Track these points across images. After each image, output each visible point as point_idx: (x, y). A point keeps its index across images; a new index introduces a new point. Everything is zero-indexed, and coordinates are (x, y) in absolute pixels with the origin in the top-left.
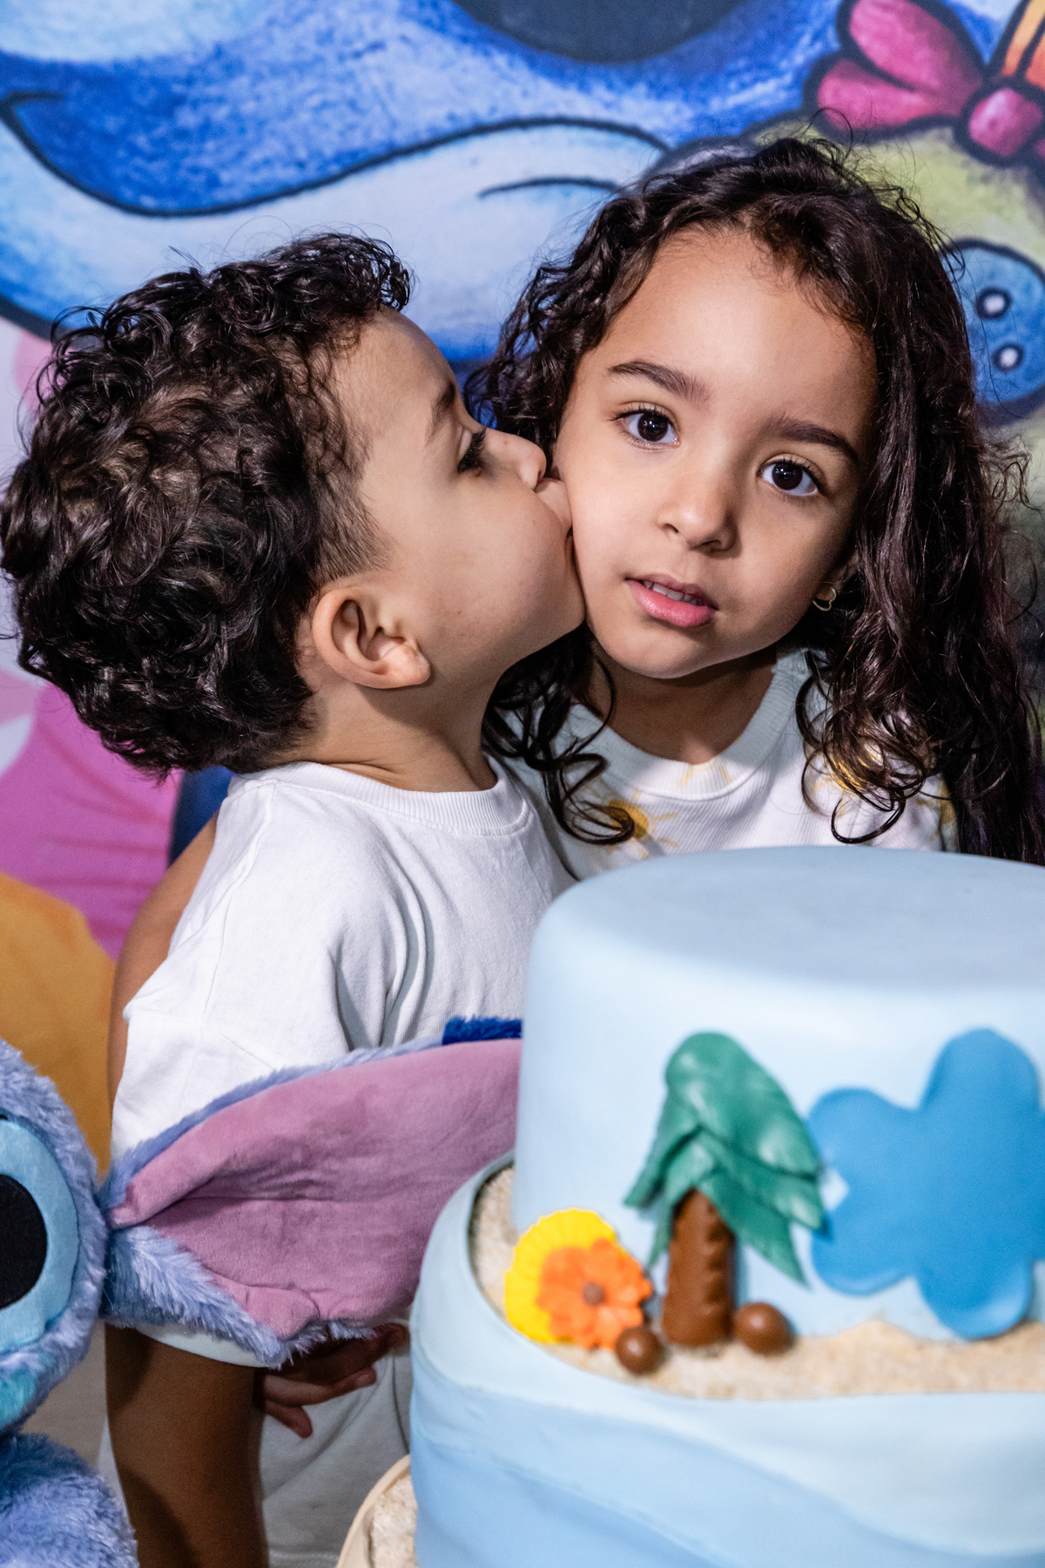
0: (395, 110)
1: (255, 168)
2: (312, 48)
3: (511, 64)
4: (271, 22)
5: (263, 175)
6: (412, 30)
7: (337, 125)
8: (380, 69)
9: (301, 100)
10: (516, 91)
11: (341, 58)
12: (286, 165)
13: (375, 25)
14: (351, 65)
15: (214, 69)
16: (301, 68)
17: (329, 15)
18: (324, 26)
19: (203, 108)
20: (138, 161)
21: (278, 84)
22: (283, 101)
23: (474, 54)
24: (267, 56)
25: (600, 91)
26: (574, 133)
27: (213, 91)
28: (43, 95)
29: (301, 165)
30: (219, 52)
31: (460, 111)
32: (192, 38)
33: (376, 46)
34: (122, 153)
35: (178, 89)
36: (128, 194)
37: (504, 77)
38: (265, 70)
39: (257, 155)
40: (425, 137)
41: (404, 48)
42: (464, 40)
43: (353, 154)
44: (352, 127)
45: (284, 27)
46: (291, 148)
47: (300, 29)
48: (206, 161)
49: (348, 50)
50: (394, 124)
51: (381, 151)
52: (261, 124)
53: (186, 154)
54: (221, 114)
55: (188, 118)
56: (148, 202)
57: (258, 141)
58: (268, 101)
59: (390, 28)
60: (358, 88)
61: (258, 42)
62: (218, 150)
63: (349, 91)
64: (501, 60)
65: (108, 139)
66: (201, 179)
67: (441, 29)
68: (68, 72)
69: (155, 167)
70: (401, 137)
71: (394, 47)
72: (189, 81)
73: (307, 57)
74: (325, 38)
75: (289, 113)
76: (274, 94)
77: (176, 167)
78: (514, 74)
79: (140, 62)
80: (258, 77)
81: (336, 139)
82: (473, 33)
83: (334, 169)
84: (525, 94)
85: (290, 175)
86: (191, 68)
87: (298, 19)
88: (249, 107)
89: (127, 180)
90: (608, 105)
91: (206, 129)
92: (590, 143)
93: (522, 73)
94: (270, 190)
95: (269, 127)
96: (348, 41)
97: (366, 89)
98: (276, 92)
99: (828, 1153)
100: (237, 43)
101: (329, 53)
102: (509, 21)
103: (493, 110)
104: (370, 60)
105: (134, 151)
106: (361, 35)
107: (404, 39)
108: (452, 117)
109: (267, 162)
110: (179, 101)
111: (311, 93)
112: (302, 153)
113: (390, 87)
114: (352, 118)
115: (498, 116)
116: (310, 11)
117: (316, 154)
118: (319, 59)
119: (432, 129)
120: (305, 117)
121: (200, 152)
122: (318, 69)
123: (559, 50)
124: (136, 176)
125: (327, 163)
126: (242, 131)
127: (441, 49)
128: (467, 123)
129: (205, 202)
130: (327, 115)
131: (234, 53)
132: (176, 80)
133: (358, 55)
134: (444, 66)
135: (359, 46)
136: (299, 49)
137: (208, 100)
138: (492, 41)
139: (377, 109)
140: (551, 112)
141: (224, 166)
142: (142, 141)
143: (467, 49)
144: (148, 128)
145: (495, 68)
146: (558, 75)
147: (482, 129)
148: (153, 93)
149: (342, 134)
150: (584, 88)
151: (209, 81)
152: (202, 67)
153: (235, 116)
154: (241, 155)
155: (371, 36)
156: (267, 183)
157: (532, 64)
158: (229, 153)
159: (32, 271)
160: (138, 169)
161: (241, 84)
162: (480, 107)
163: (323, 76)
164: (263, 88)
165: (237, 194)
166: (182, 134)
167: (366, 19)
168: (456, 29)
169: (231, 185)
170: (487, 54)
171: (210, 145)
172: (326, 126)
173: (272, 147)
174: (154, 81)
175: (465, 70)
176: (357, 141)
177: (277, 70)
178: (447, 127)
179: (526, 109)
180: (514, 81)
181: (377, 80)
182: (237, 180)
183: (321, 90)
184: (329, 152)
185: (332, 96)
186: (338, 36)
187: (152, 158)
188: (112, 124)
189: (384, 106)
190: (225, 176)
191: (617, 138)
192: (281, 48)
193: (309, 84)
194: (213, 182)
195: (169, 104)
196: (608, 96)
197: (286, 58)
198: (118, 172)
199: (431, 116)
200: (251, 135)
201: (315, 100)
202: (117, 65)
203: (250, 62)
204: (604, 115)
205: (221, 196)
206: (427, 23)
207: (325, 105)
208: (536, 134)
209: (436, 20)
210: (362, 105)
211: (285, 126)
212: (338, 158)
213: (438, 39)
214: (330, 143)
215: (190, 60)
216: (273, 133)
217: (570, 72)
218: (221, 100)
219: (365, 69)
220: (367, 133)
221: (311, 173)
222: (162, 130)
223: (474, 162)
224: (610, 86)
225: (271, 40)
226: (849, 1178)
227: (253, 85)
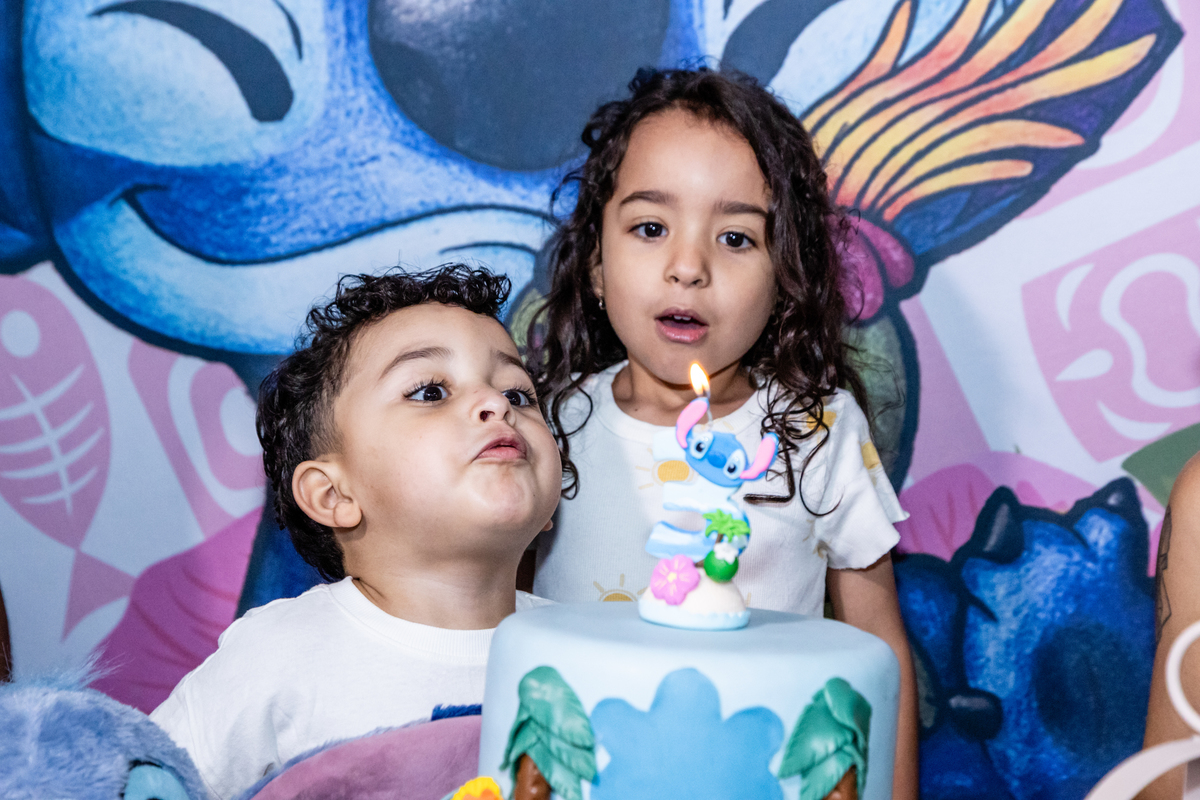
0: (385, 199)
1: (294, 234)
2: (333, 159)
3: (461, 171)
4: (307, 143)
5: (300, 238)
6: (397, 148)
7: (348, 208)
8: (377, 172)
9: (325, 191)
10: (464, 188)
11: (352, 165)
12: (314, 232)
13: (374, 145)
14: (358, 170)
15: (268, 171)
16: (325, 171)
17: (344, 139)
18: (341, 146)
19: (260, 196)
20: (217, 229)
21: (310, 181)
22: (313, 191)
23: (437, 164)
24: (304, 163)
25: (518, 188)
26: (502, 214)
27: (267, 185)
28: (155, 187)
29: (324, 232)
30: (272, 161)
31: (428, 199)
32: (255, 152)
33: (374, 159)
34: (206, 224)
35: (245, 184)
36: (209, 250)
37: (456, 179)
38: (302, 173)
39: (295, 226)
40: (405, 215)
41: (392, 160)
42: (431, 155)
43: (359, 225)
44: (357, 209)
45: (315, 146)
46: (317, 221)
47: (325, 148)
48: (262, 229)
49: (356, 160)
50: (385, 207)
51: (376, 223)
52: (298, 206)
53: (248, 225)
54: (272, 200)
55: (250, 202)
56: (223, 255)
57: (296, 217)
58: (303, 192)
59: (383, 147)
60: (362, 185)
61: (297, 155)
62: (270, 222)
63: (356, 186)
64: (455, 168)
65: (198, 215)
66: (258, 240)
67: (416, 148)
68: (172, 173)
69: (228, 233)
70: (389, 215)
71: (386, 159)
72: (252, 179)
73: (331, 165)
74: (342, 153)
75: (316, 199)
76: (307, 187)
77: (241, 233)
78: (463, 177)
79: (220, 166)
80: (297, 177)
81: (347, 216)
82: (436, 151)
83: (345, 235)
84: (470, 190)
85: (317, 238)
86: (254, 171)
87: (325, 141)
88: (291, 196)
89: (209, 240)
90: (523, 198)
91: (263, 209)
92: (511, 220)
93: (468, 176)
94: (303, 248)
95: (303, 209)
96: (355, 155)
97: (367, 185)
98: (308, 187)
99: (600, 736)
100: (284, 155)
101: (344, 163)
102: (460, 144)
103: (449, 199)
104: (370, 167)
105: (214, 222)
106: (364, 151)
107: (392, 154)
108: (422, 203)
109: (301, 230)
110: (245, 191)
111: (331, 187)
112: (324, 225)
113: (383, 184)
114: (357, 203)
115: (453, 203)
116: (331, 136)
117: (333, 226)
118: (337, 166)
119: (410, 211)
120: (327, 202)
121: (257, 224)
122: (337, 172)
123: (491, 163)
124: (215, 239)
125: (340, 231)
126: (286, 211)
127: (414, 160)
128: (432, 207)
129: (260, 255)
130: (341, 201)
131: (282, 162)
132: (244, 178)
133: (362, 164)
134: (419, 171)
135: (363, 158)
136: (324, 159)
137: (264, 191)
138: (449, 156)
139: (374, 198)
140: (486, 201)
141: (273, 232)
142: (220, 216)
143: (433, 162)
144: (224, 208)
145: (450, 173)
146: (491, 177)
147: (441, 211)
148: (228, 186)
149: (351, 213)
150: (507, 186)
151: (265, 179)
152: (261, 170)
153: (281, 201)
154: (285, 225)
155: (371, 152)
156: (301, 244)
157: (474, 170)
158: (276, 224)
159: (144, 299)
160: (216, 234)
161: (287, 180)
162: (442, 198)
163: (339, 177)
164: (301, 184)
165: (281, 250)
166: (247, 212)
167: (368, 142)
168: (426, 148)
169: (277, 245)
170: (446, 165)
171: (265, 219)
172: (341, 208)
173: (305, 221)
174: (229, 179)
175: (432, 174)
176: (360, 217)
177: (309, 173)
178: (420, 209)
179: (471, 199)
180: (463, 182)
181: (374, 179)
182: (282, 241)
183: (339, 185)
184: (342, 224)
185: (345, 189)
186: (350, 152)
187: (226, 227)
188: (200, 205)
189: (379, 196)
190: (274, 239)
191: (529, 218)
192: (313, 159)
193: (330, 181)
194: (266, 242)
195: (239, 193)
196: (523, 192)
197: (316, 165)
198: (203, 236)
199: (410, 203)
200: (291, 213)
201: (334, 192)
202: (205, 168)
203: (292, 167)
204: (520, 203)
205: (270, 251)
206: (407, 145)
207: (339, 195)
208: (477, 215)
209: (413, 142)
210: (365, 195)
211: (315, 208)
212: (348, 228)
213: (414, 155)
214: (343, 219)
215: (252, 165)
216: (306, 212)
217: (499, 176)
218: (272, 191)
219: (366, 173)
220: (367, 212)
221: (330, 237)
222: (233, 209)
223: (437, 232)
224: (525, 186)
225: (306, 154)
226: (612, 753)
227: (294, 181)
